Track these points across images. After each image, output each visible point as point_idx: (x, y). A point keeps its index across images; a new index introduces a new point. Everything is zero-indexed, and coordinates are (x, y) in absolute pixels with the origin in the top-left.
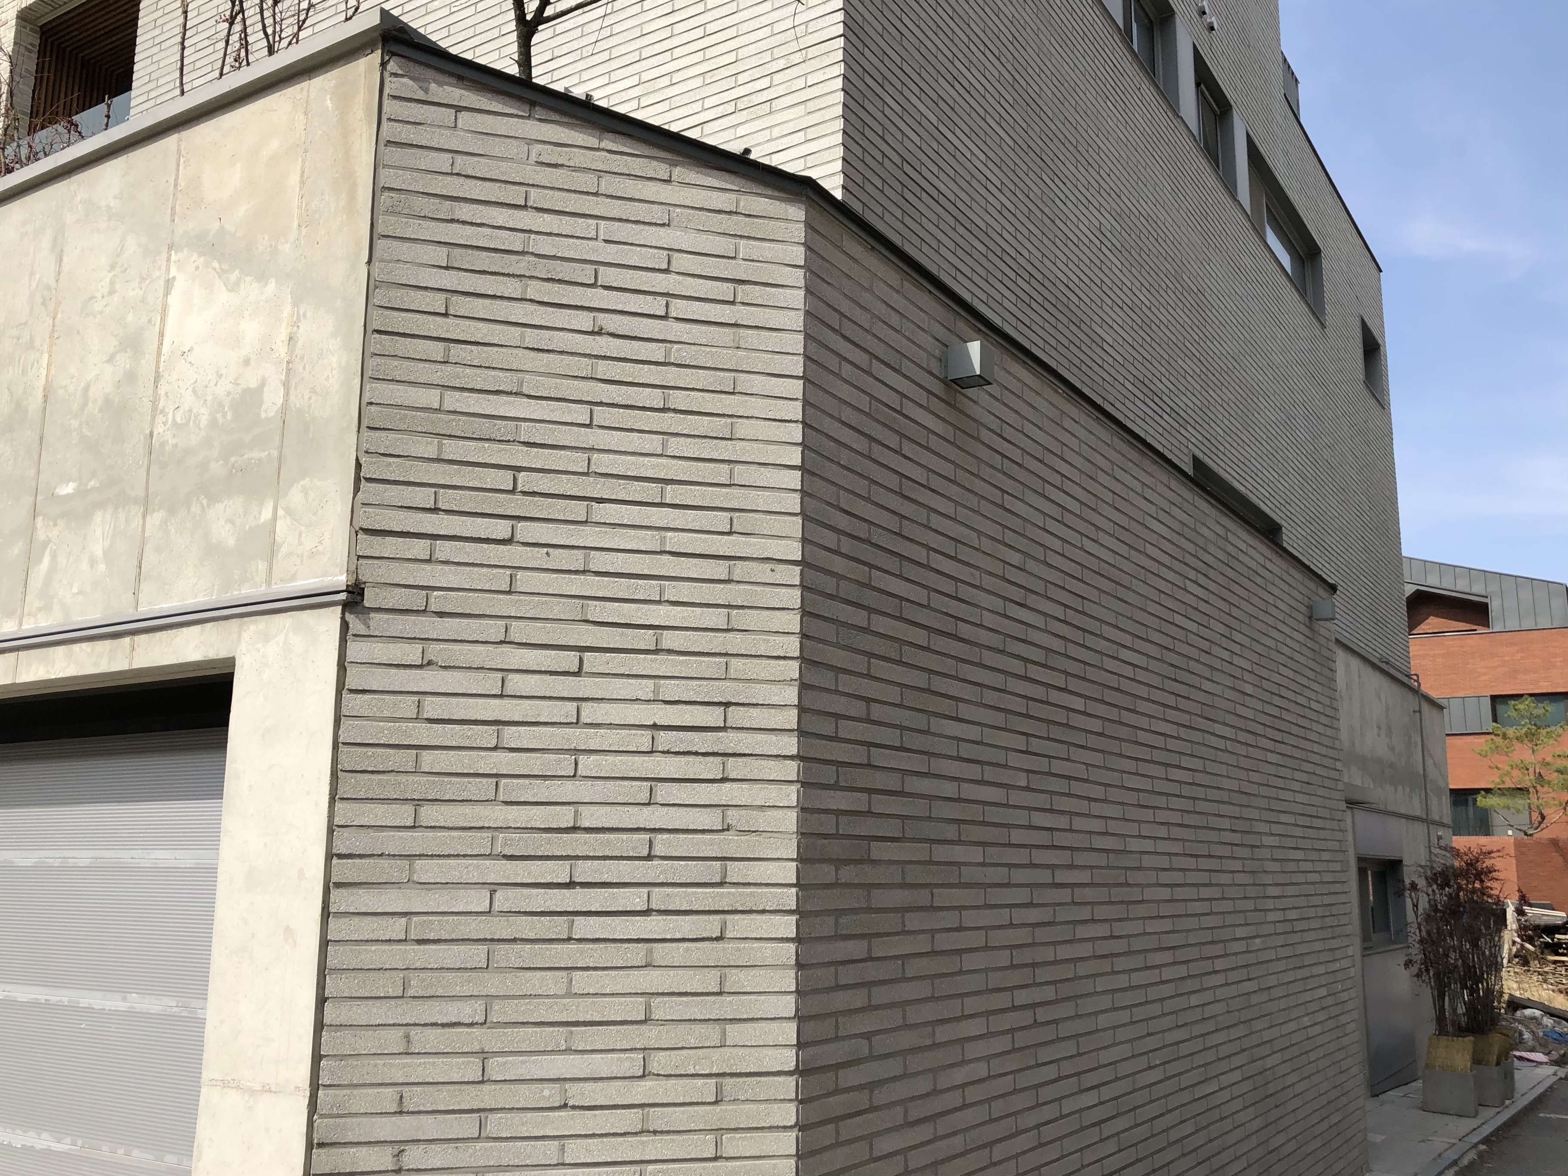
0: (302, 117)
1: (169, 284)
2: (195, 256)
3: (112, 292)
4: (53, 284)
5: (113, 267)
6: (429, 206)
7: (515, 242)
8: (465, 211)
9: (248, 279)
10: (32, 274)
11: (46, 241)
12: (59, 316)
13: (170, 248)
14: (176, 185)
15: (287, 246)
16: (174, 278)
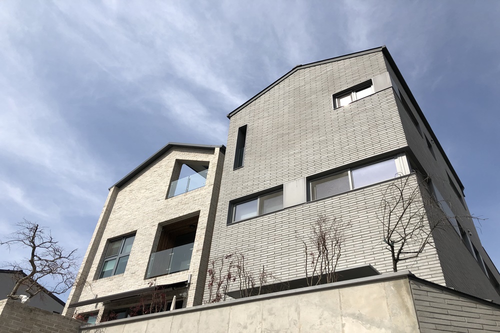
0: (383, 290)
1: (343, 325)
2: (351, 319)
3: (321, 324)
4: (297, 319)
5: (320, 318)
6: (428, 314)
7: (448, 323)
8: (436, 316)
9: (374, 327)
10: (289, 317)
11: (293, 309)
12: (301, 328)
13: (342, 316)
14: (340, 301)
15: (387, 321)
16: (345, 324)
